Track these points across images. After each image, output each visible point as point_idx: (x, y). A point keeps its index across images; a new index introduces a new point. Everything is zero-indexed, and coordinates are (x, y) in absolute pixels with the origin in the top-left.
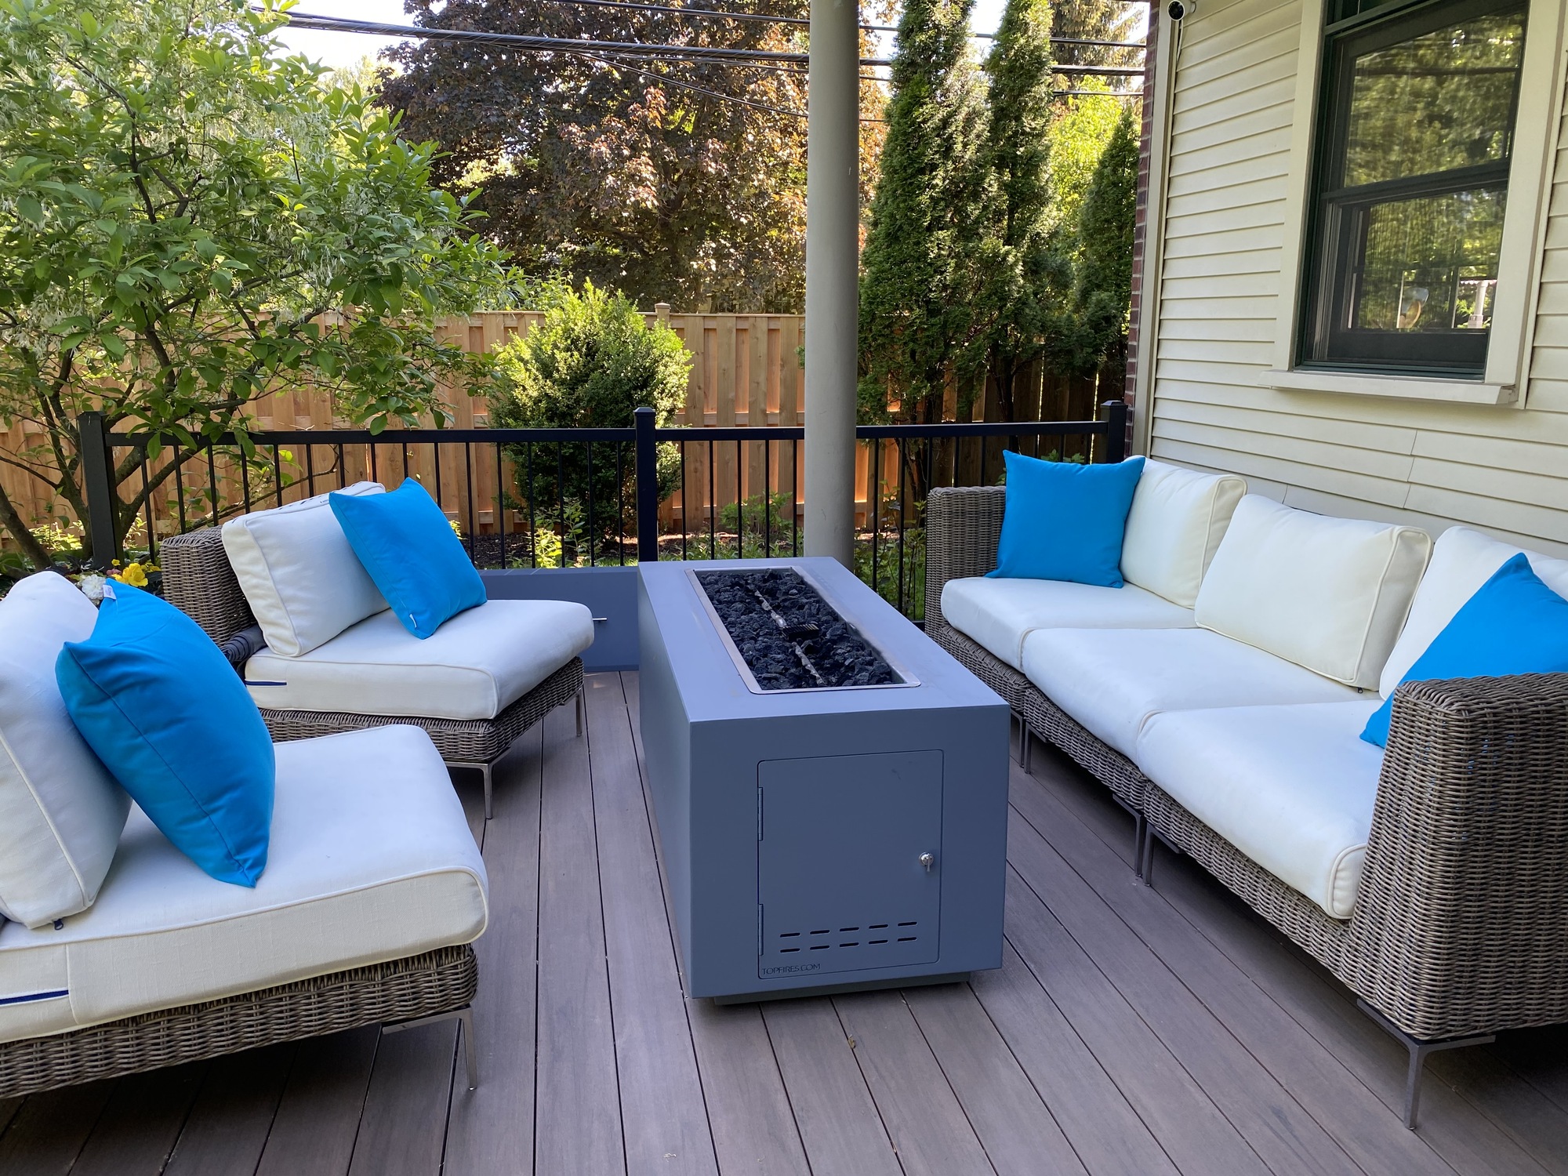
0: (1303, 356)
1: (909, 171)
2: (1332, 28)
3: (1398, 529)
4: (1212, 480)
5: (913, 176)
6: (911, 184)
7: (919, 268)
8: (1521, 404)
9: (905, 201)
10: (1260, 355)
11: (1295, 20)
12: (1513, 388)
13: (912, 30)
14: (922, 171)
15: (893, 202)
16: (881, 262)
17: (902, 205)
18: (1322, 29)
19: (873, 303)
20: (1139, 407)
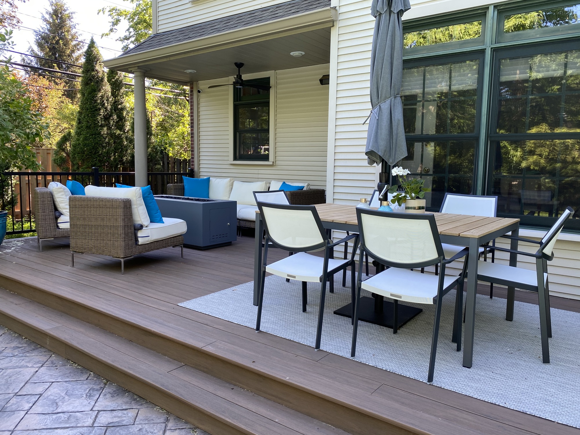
0: (235, 159)
1: (93, 110)
2: (235, 103)
3: (265, 182)
4: (229, 179)
5: (94, 111)
6: (94, 113)
7: (98, 136)
8: (275, 165)
9: (92, 118)
10: (226, 158)
11: (228, 99)
12: (273, 162)
13: (89, 70)
14: (96, 110)
15: (88, 117)
16: (86, 134)
17: (91, 119)
18: (233, 103)
19: (85, 146)
20: (196, 169)
